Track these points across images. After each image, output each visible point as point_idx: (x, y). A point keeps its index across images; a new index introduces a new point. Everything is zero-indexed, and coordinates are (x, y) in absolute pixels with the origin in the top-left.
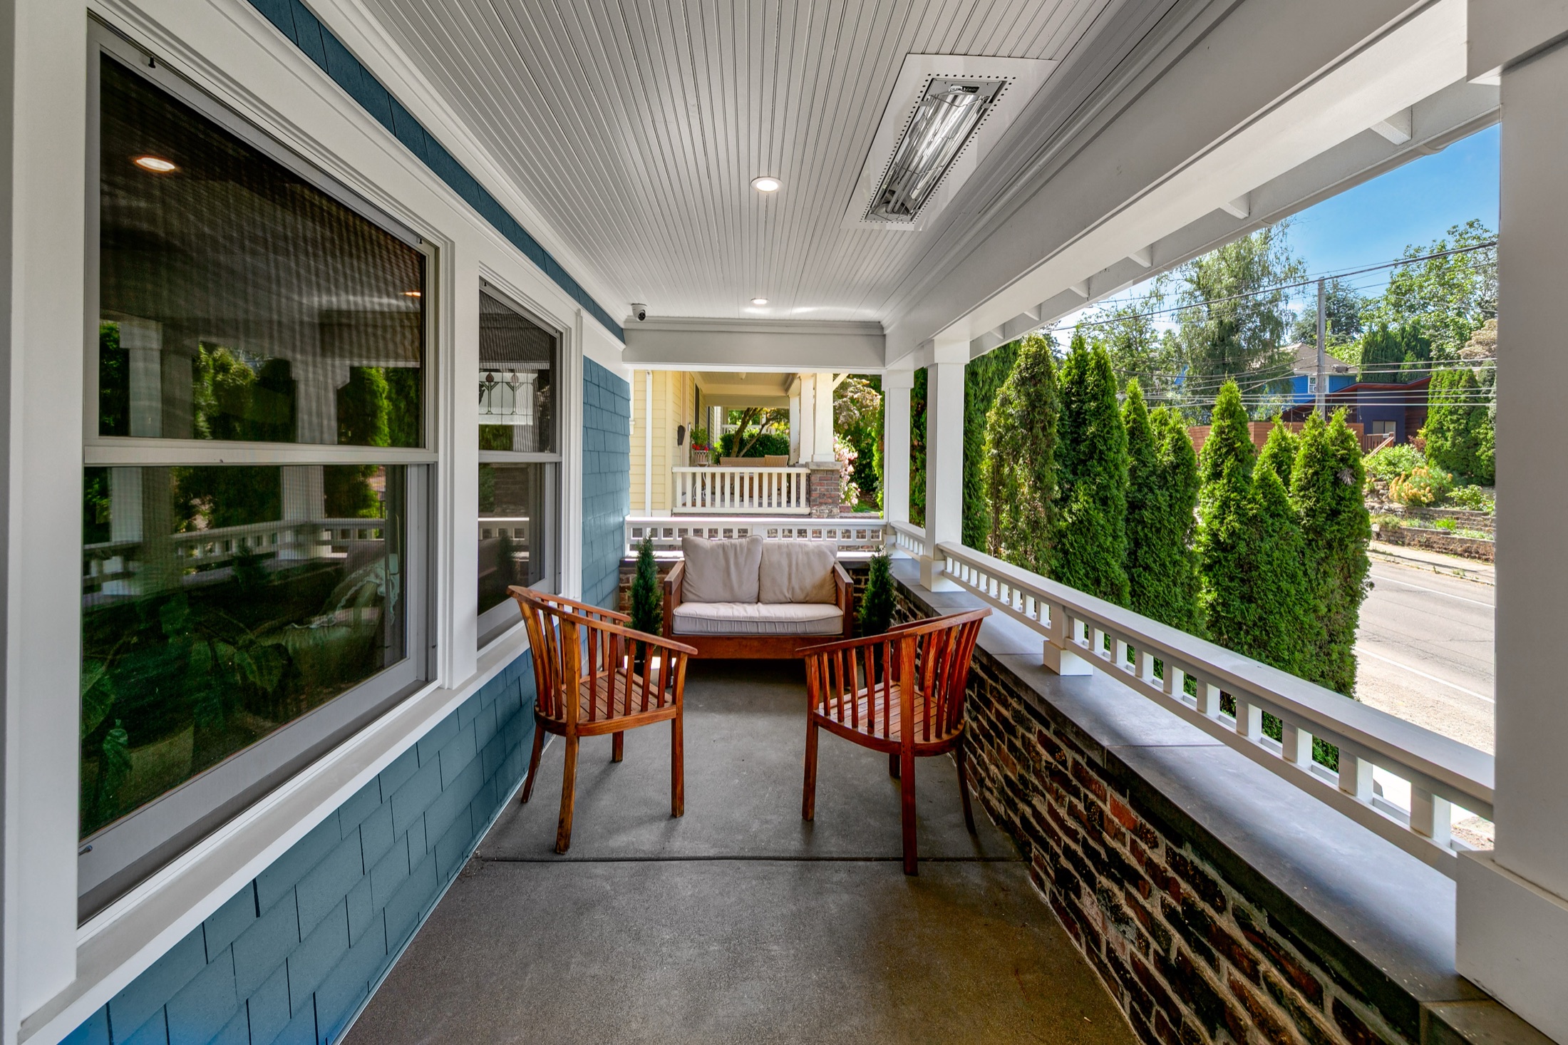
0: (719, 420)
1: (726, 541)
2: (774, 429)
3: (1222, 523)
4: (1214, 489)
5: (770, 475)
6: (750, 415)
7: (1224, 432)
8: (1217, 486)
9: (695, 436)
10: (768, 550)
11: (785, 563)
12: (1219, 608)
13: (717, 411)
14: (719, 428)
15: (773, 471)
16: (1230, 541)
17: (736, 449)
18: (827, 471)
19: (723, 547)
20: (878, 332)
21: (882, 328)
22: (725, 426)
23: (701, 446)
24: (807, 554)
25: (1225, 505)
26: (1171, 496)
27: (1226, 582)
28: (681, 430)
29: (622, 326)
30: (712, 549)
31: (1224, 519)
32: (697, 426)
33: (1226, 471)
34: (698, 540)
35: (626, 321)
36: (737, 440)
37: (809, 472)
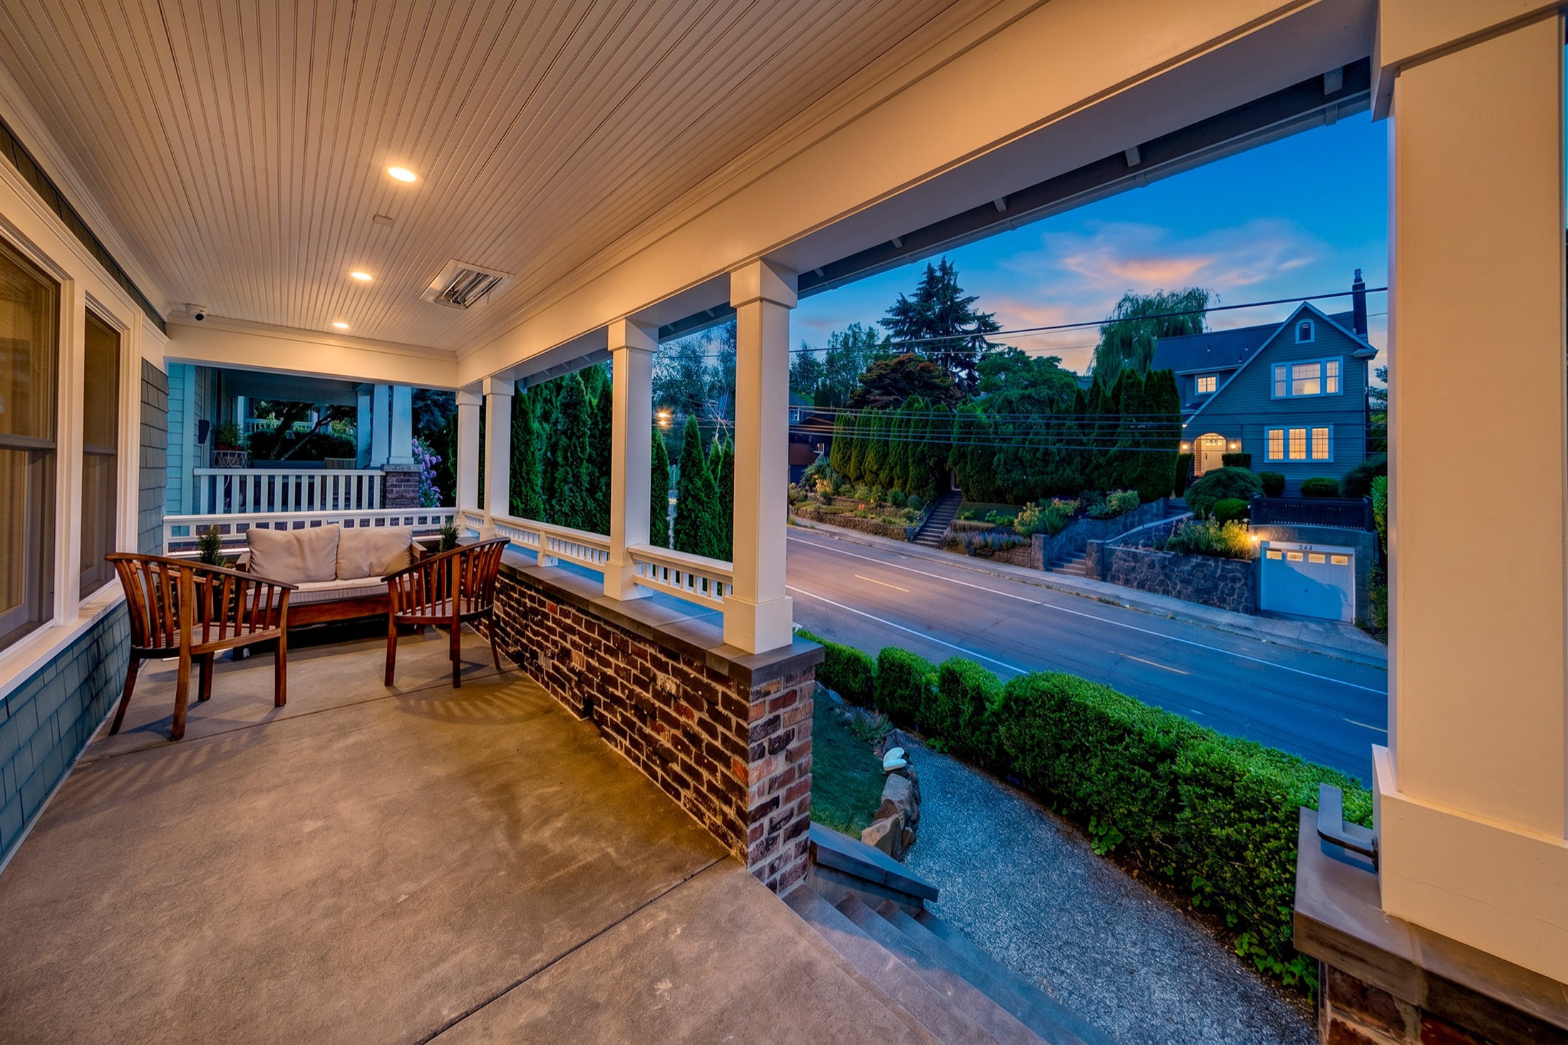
0: (243, 413)
9: (216, 432)
14: (243, 423)
15: (339, 473)
18: (405, 473)
20: (453, 359)
21: (456, 357)
23: (222, 444)
28: (203, 426)
29: (166, 319)
32: (219, 421)
35: (171, 315)
36: (277, 440)
37: (384, 474)
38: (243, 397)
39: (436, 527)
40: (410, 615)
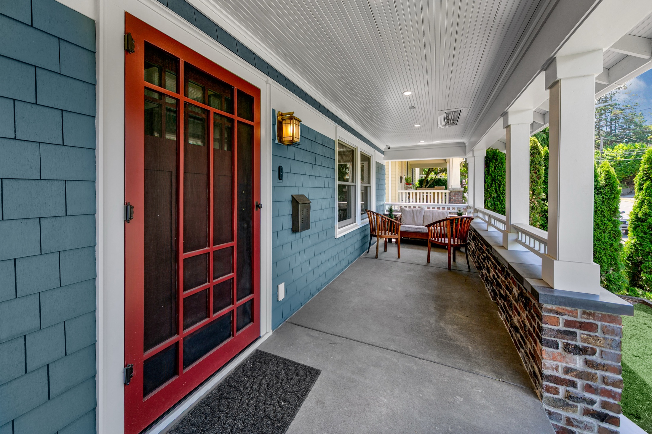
0: (418, 173)
1: (414, 209)
2: (442, 176)
3: (640, 210)
4: (639, 195)
5: (438, 193)
6: (430, 170)
7: (645, 171)
8: (640, 194)
9: (406, 180)
10: (426, 212)
11: (431, 215)
12: (637, 246)
13: (417, 170)
14: (418, 176)
15: (439, 191)
16: (644, 217)
17: (424, 185)
18: (457, 191)
19: (412, 210)
20: (464, 145)
21: (465, 144)
22: (421, 176)
23: (409, 183)
24: (438, 213)
25: (643, 202)
26: (603, 198)
27: (642, 235)
28: (401, 178)
29: (383, 150)
30: (409, 211)
31: (642, 208)
32: (408, 177)
33: (645, 187)
34: (405, 208)
35: (385, 149)
36: (425, 181)
37: (450, 192)
38: (418, 169)
39: (453, 211)
40: (434, 240)
